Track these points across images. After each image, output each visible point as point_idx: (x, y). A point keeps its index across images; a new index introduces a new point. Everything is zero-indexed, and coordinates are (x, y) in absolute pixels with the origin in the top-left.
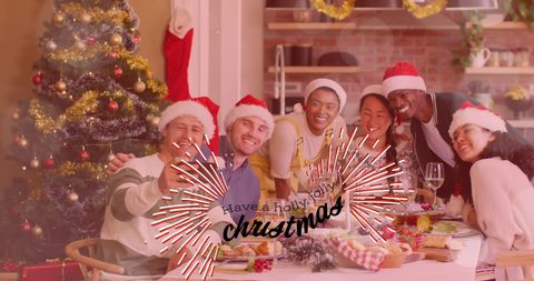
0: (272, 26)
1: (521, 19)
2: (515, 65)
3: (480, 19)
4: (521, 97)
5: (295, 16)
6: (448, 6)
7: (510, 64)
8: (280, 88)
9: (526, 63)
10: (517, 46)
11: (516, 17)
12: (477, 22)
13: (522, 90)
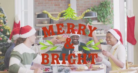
0: (37, 25)
1: (102, 22)
2: (100, 34)
3: (91, 22)
4: (103, 42)
5: (43, 22)
6: (85, 16)
7: (99, 33)
8: (41, 39)
9: (103, 33)
10: (101, 29)
11: (101, 21)
12: (90, 23)
13: (103, 40)
